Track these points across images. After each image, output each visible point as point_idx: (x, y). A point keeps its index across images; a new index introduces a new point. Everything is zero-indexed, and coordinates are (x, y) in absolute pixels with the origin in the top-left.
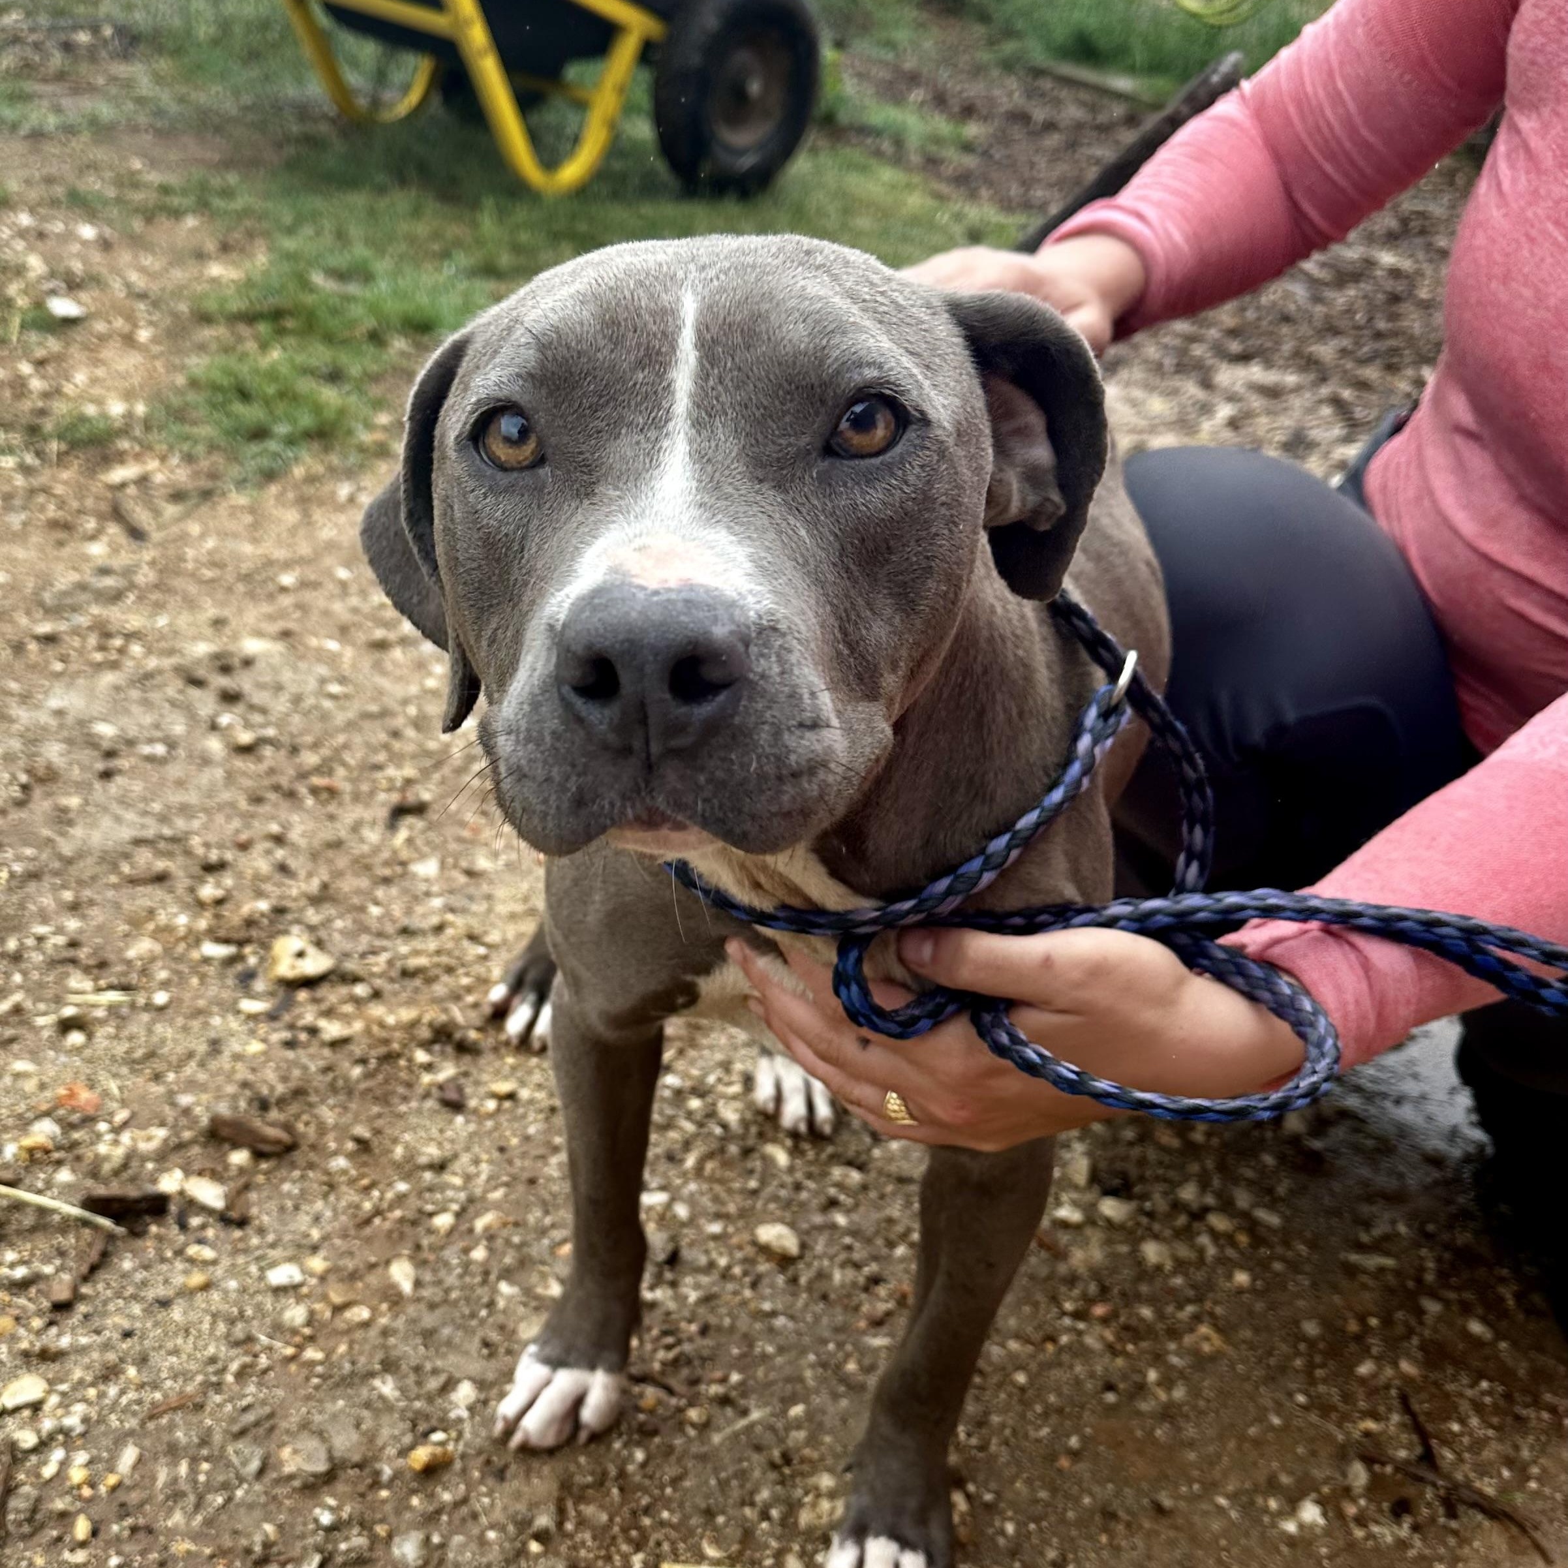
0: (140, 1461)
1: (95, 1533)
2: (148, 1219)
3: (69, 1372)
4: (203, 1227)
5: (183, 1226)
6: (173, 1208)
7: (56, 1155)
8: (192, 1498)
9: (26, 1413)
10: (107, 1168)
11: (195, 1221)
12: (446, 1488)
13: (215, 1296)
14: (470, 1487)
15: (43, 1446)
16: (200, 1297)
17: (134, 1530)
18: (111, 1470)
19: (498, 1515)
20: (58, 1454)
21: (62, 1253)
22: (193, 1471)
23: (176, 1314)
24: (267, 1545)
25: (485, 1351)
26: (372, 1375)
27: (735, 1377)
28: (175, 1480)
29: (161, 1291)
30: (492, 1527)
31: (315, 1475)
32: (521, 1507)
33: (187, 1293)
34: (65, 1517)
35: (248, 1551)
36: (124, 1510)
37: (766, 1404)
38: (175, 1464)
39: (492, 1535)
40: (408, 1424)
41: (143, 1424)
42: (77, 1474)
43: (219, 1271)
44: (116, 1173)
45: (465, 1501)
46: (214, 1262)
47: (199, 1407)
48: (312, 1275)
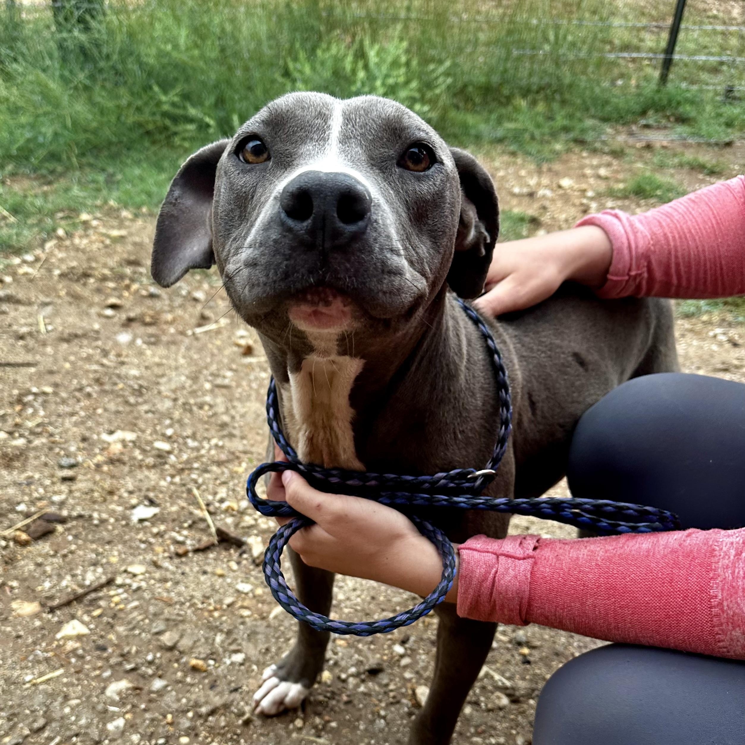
0: (136, 608)
1: (100, 616)
2: (234, 546)
3: (155, 572)
4: (246, 559)
5: (241, 555)
6: (244, 548)
7: (234, 513)
8: (131, 626)
9: (131, 575)
10: (243, 524)
11: (245, 556)
12: (192, 678)
13: (220, 580)
14: (199, 683)
15: (120, 586)
16: (216, 577)
17: (108, 623)
18: (126, 604)
19: (193, 697)
20: (120, 590)
21: (199, 541)
22: (143, 620)
23: (203, 578)
24: (129, 652)
25: (263, 651)
26: (221, 631)
27: (334, 724)
28: (134, 618)
29: (209, 569)
30: (187, 698)
31: (165, 645)
32: (202, 700)
33: (214, 574)
34: (99, 607)
35: (123, 650)
36: (114, 616)
37: (330, 740)
38: (140, 614)
39: (184, 701)
40: (209, 652)
41: (150, 599)
42: (116, 599)
43: (232, 574)
44: (243, 528)
45: (192, 685)
46: (234, 571)
47: (170, 605)
48: (253, 593)
